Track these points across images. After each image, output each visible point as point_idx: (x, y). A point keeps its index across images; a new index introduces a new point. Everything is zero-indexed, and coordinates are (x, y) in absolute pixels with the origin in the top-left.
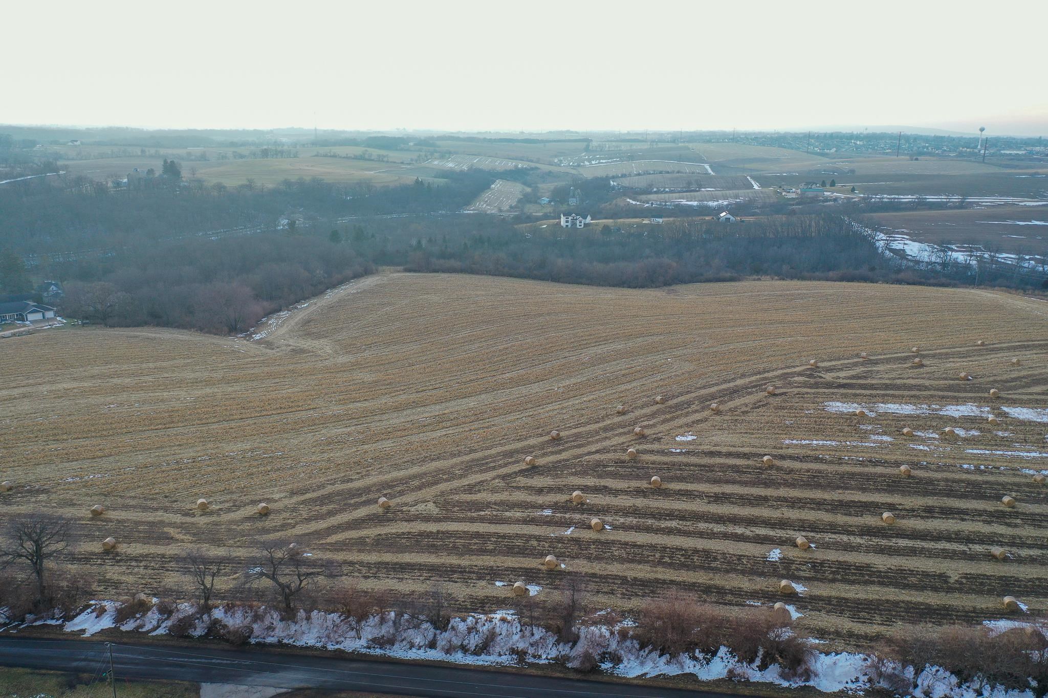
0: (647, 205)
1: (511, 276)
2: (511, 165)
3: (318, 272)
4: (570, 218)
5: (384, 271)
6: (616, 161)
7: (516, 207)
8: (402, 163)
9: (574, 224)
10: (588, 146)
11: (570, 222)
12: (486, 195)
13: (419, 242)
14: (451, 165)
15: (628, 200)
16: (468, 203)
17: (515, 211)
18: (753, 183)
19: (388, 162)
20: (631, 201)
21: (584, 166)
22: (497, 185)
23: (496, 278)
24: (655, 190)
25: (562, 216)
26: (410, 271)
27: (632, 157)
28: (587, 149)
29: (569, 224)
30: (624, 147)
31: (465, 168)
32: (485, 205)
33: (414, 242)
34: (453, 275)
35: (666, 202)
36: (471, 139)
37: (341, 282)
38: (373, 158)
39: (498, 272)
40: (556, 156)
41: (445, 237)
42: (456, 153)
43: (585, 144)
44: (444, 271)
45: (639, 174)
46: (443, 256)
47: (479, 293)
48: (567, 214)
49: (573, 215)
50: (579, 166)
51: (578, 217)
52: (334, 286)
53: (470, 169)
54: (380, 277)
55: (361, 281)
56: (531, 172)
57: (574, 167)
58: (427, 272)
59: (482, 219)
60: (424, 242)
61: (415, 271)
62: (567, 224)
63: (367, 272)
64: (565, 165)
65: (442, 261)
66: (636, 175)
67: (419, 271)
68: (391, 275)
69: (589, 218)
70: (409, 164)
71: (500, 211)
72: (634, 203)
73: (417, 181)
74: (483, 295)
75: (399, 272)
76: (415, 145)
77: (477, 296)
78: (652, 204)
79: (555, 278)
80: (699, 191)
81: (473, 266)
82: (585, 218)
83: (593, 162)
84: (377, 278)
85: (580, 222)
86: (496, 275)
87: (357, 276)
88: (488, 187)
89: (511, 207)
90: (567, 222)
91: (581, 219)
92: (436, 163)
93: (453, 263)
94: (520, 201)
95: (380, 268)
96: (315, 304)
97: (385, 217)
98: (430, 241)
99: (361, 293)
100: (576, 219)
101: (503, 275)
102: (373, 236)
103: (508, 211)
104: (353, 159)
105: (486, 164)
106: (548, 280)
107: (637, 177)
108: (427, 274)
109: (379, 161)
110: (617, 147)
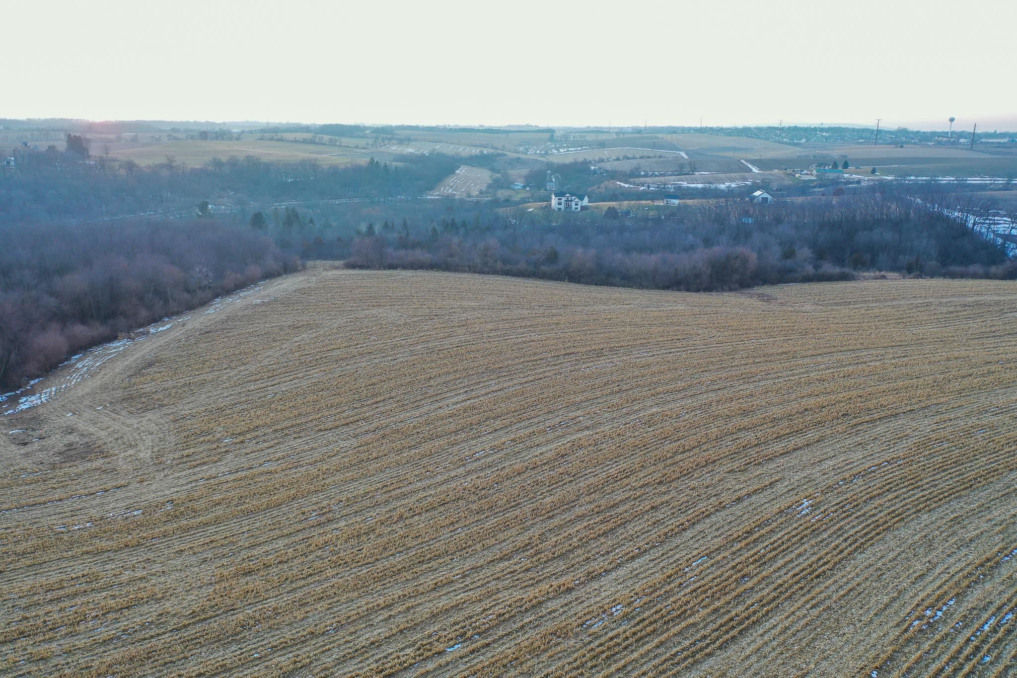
0: (642, 188)
1: (507, 273)
2: (476, 151)
3: (197, 269)
4: (564, 199)
5: (315, 267)
6: (585, 149)
7: (487, 192)
8: (357, 147)
9: (568, 206)
10: (552, 136)
11: (563, 204)
12: (451, 180)
13: (370, 227)
14: (410, 150)
15: (618, 183)
16: (431, 188)
17: (487, 197)
18: (750, 166)
19: (340, 146)
20: (622, 184)
21: (552, 154)
22: (462, 171)
23: (486, 278)
24: (642, 173)
25: (553, 196)
26: (353, 266)
27: (602, 145)
28: (551, 139)
29: (562, 207)
30: (590, 137)
31: (426, 153)
32: (451, 190)
33: (363, 228)
34: (420, 273)
35: (665, 185)
36: (430, 129)
37: (241, 286)
38: (324, 142)
39: (486, 268)
40: (521, 145)
41: (405, 222)
42: (416, 140)
43: (548, 135)
44: (405, 267)
45: (618, 159)
46: (404, 244)
47: (465, 304)
48: (559, 194)
49: (568, 195)
50: (547, 153)
51: (573, 198)
52: (228, 292)
53: (431, 153)
54: (306, 277)
55: (276, 284)
56: (498, 158)
57: (542, 155)
58: (379, 269)
59: (449, 203)
60: (377, 228)
61: (361, 267)
62: (560, 206)
63: (287, 269)
64: (533, 153)
65: (402, 252)
66: (615, 160)
67: (367, 267)
68: (325, 273)
69: (586, 199)
70: (365, 148)
71: (469, 196)
72: (627, 186)
73: (372, 161)
74: (474, 309)
75: (337, 268)
76: (371, 132)
77: (465, 310)
78: (649, 187)
79: (574, 276)
80: (693, 174)
81: (450, 259)
82: (582, 199)
83: (561, 150)
84: (303, 278)
85: (577, 205)
86: (484, 273)
87: (269, 275)
88: (453, 173)
89: (481, 192)
90: (560, 204)
91: (577, 200)
92: (394, 148)
93: (420, 255)
94: (489, 186)
95: (310, 263)
96: (184, 325)
97: (331, 202)
98: (386, 226)
99: (269, 303)
100: (571, 201)
101: (495, 272)
102: (311, 221)
103: (477, 196)
104: (303, 142)
105: (449, 150)
106: (563, 280)
107: (615, 162)
108: (379, 272)
109: (331, 145)
110: (583, 137)
